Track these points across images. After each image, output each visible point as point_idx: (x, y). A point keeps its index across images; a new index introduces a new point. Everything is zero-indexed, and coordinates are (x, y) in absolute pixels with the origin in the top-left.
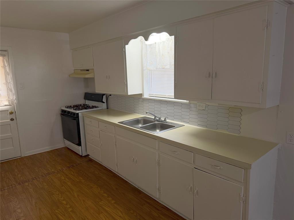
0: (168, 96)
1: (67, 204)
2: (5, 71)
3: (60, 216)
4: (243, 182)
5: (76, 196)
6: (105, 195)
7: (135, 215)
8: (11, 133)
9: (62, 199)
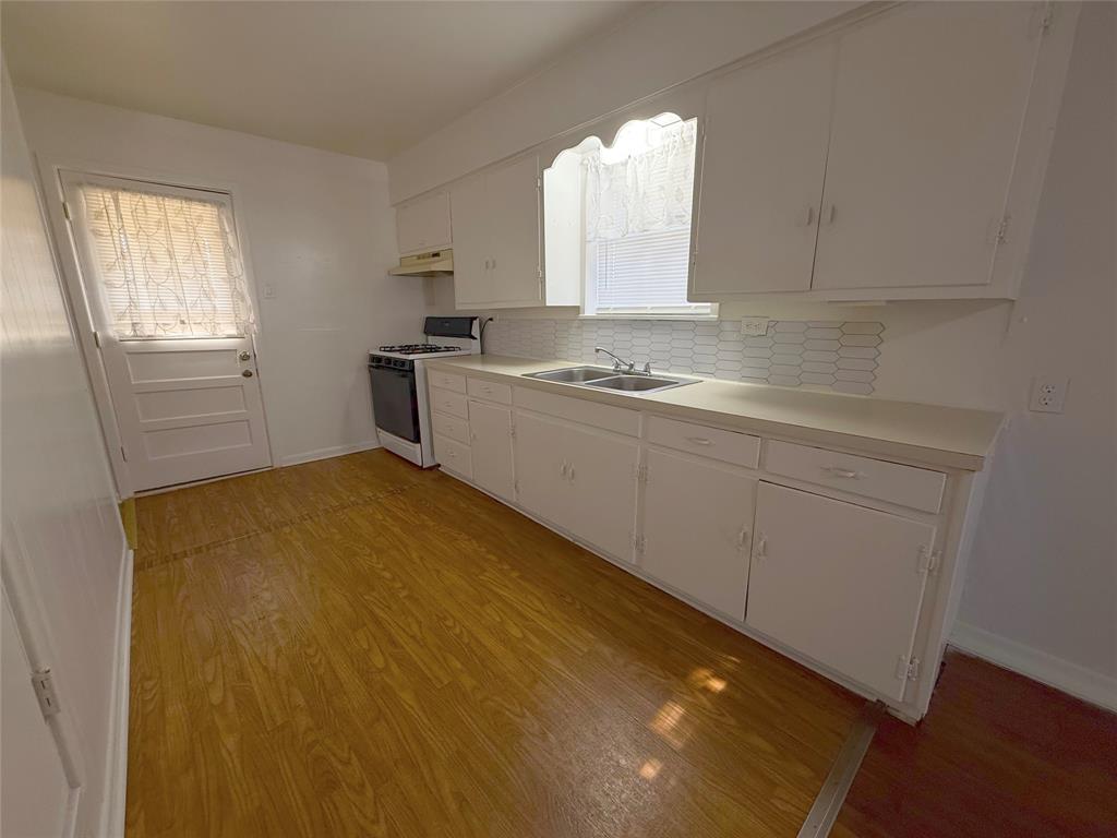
0: (652, 308)
1: (393, 579)
2: (226, 245)
3: (377, 611)
4: (938, 511)
5: (418, 561)
6: (490, 556)
7: (579, 607)
8: (246, 408)
9: (381, 566)
